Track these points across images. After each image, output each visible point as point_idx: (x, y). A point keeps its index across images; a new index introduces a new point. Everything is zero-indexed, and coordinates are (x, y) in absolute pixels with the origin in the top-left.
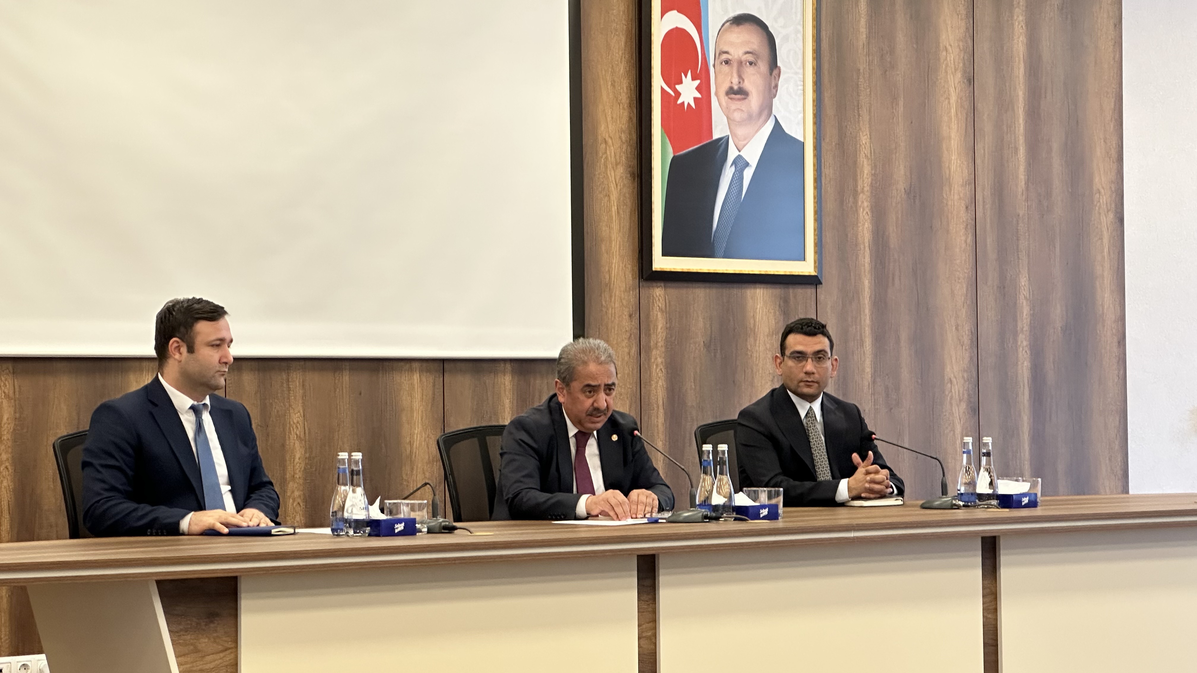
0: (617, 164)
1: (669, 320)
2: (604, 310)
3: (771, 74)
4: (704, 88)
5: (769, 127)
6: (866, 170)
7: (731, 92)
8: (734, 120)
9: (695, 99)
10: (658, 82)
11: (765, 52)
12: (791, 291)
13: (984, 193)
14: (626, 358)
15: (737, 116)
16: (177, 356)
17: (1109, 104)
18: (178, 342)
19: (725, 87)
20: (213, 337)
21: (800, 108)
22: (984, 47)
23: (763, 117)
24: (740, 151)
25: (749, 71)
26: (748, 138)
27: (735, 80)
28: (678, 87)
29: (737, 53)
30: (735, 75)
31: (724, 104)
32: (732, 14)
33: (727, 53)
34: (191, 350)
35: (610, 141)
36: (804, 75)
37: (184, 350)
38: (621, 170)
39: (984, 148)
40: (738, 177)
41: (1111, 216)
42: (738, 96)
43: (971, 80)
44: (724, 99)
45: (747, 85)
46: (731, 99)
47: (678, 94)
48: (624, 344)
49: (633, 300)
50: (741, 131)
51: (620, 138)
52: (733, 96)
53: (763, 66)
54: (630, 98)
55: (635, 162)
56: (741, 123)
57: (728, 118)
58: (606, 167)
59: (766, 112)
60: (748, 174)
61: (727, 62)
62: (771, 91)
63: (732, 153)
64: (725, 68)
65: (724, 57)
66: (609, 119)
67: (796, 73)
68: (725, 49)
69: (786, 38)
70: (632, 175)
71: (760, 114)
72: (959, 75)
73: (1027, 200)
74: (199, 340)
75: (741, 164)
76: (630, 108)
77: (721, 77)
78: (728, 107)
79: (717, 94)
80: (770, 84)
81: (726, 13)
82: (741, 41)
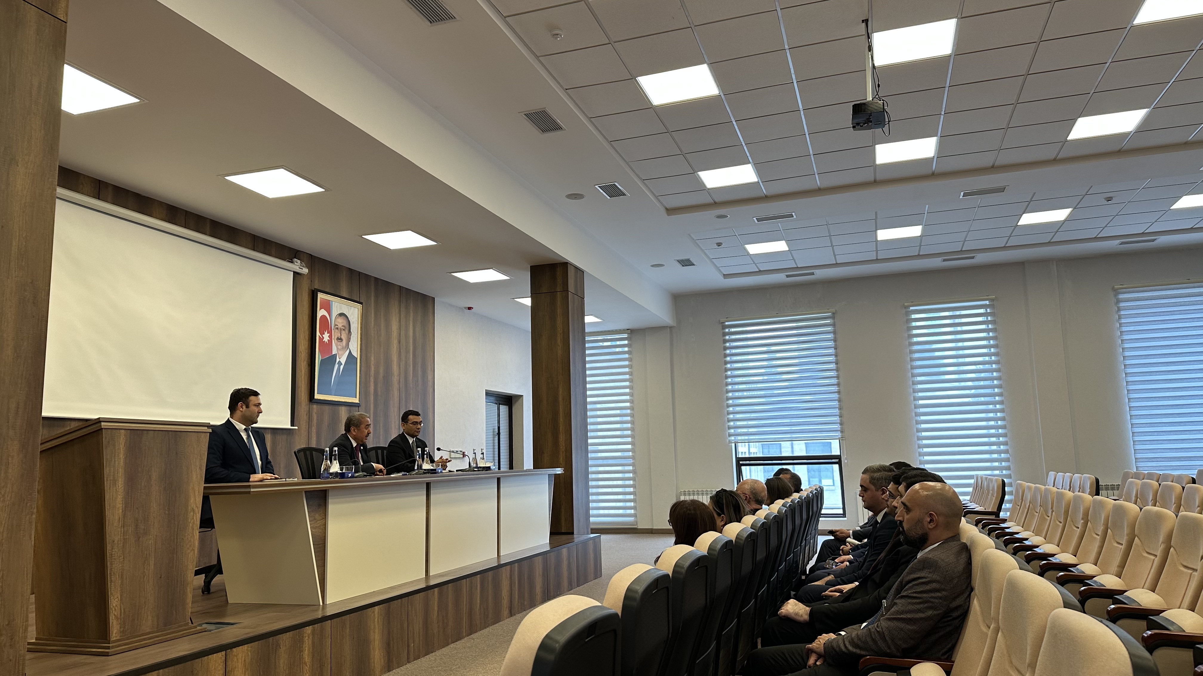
0: (304, 361)
1: (318, 417)
2: (299, 412)
3: (349, 334)
4: (330, 337)
5: (348, 352)
6: (373, 369)
7: (338, 339)
8: (338, 349)
9: (328, 340)
10: (318, 334)
11: (347, 327)
12: (352, 408)
13: (402, 379)
14: (305, 430)
15: (339, 347)
16: (241, 409)
17: (432, 354)
18: (241, 404)
19: (336, 337)
20: (257, 402)
21: (356, 346)
22: (403, 333)
23: (346, 349)
24: (340, 359)
25: (343, 332)
26: (342, 355)
27: (339, 335)
28: (323, 335)
29: (340, 326)
30: (339, 334)
31: (336, 343)
32: (339, 313)
33: (337, 325)
34: (247, 407)
35: (302, 353)
36: (358, 335)
37: (244, 407)
38: (305, 363)
39: (403, 364)
40: (339, 369)
41: (432, 389)
42: (340, 340)
43: (399, 342)
44: (336, 341)
45: (343, 337)
46: (338, 341)
47: (323, 338)
48: (304, 424)
49: (308, 409)
50: (340, 352)
51: (306, 352)
52: (338, 340)
53: (347, 331)
54: (309, 338)
55: (309, 361)
56: (340, 350)
57: (337, 348)
58: (301, 361)
59: (347, 347)
60: (342, 367)
61: (337, 328)
62: (349, 340)
63: (338, 360)
64: (337, 331)
65: (337, 326)
66: (302, 344)
67: (355, 335)
68: (337, 324)
69: (353, 322)
70: (309, 365)
71: (346, 347)
72: (397, 340)
73: (413, 382)
74: (251, 404)
75: (340, 363)
76: (309, 341)
77: (335, 333)
78: (337, 344)
79: (334, 339)
80: (348, 337)
81: (337, 312)
82: (341, 322)
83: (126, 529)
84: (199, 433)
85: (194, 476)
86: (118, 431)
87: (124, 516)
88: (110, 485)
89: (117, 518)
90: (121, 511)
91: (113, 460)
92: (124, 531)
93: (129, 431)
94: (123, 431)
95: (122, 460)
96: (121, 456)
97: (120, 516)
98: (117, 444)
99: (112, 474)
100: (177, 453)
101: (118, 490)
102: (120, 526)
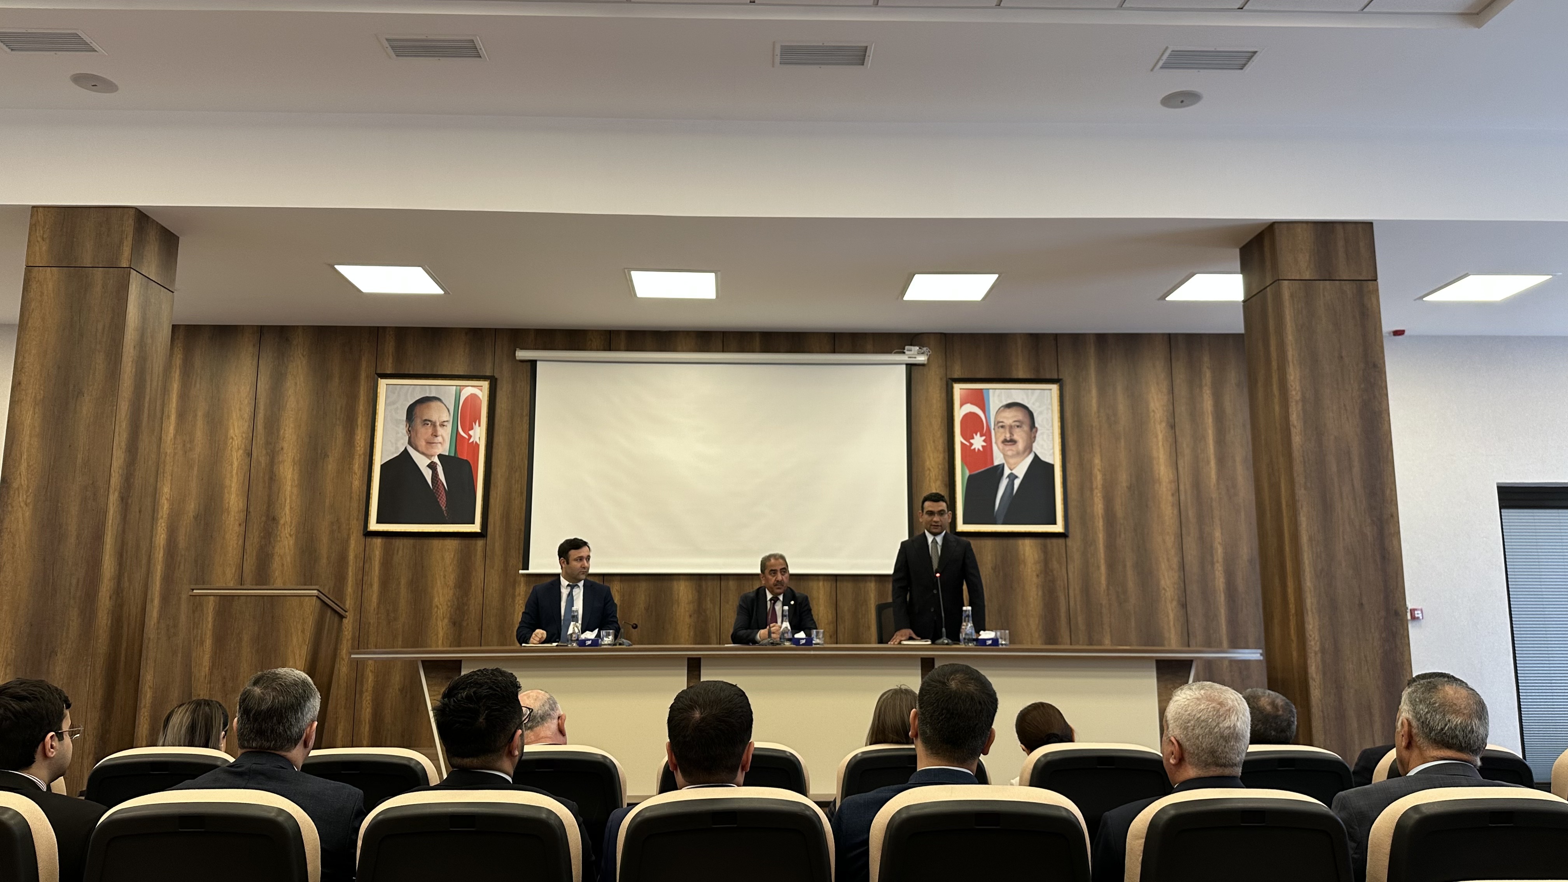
3: (1031, 431)
5: (1031, 457)
7: (1005, 441)
8: (1008, 456)
9: (983, 447)
10: (958, 439)
11: (1027, 420)
12: (1048, 541)
15: (1009, 453)
19: (1001, 440)
21: (1052, 447)
23: (1027, 453)
24: (1011, 470)
25: (1017, 430)
26: (1018, 463)
27: (1008, 435)
28: (971, 440)
29: (1009, 421)
30: (1008, 433)
31: (1001, 448)
32: (1006, 404)
33: (1002, 422)
36: (1053, 430)
40: (1010, 485)
42: (1010, 443)
44: (1001, 446)
45: (1016, 437)
46: (1005, 445)
47: (971, 445)
50: (1012, 461)
53: (1026, 428)
55: (946, 479)
56: (1012, 456)
57: (1004, 455)
59: (1028, 450)
60: (1017, 482)
61: (1002, 427)
62: (1032, 439)
63: (1007, 472)
64: (1001, 430)
65: (1000, 424)
67: (1048, 430)
68: (1001, 420)
69: (1040, 412)
71: (1025, 451)
72: (1164, 424)
73: (1218, 489)
74: (571, 558)
75: (1013, 477)
76: (944, 452)
77: (999, 434)
78: (1003, 449)
79: (996, 443)
80: (1031, 436)
81: (1001, 401)
82: (1010, 416)
83: (212, 685)
84: (302, 597)
85: (295, 640)
86: (207, 597)
87: (211, 673)
88: (197, 645)
89: (203, 674)
90: (207, 669)
91: (201, 623)
92: (210, 687)
93: (218, 597)
94: (212, 597)
95: (210, 624)
96: (210, 620)
97: (207, 674)
98: (205, 609)
99: (199, 635)
100: (273, 617)
101: (205, 649)
102: (207, 682)
